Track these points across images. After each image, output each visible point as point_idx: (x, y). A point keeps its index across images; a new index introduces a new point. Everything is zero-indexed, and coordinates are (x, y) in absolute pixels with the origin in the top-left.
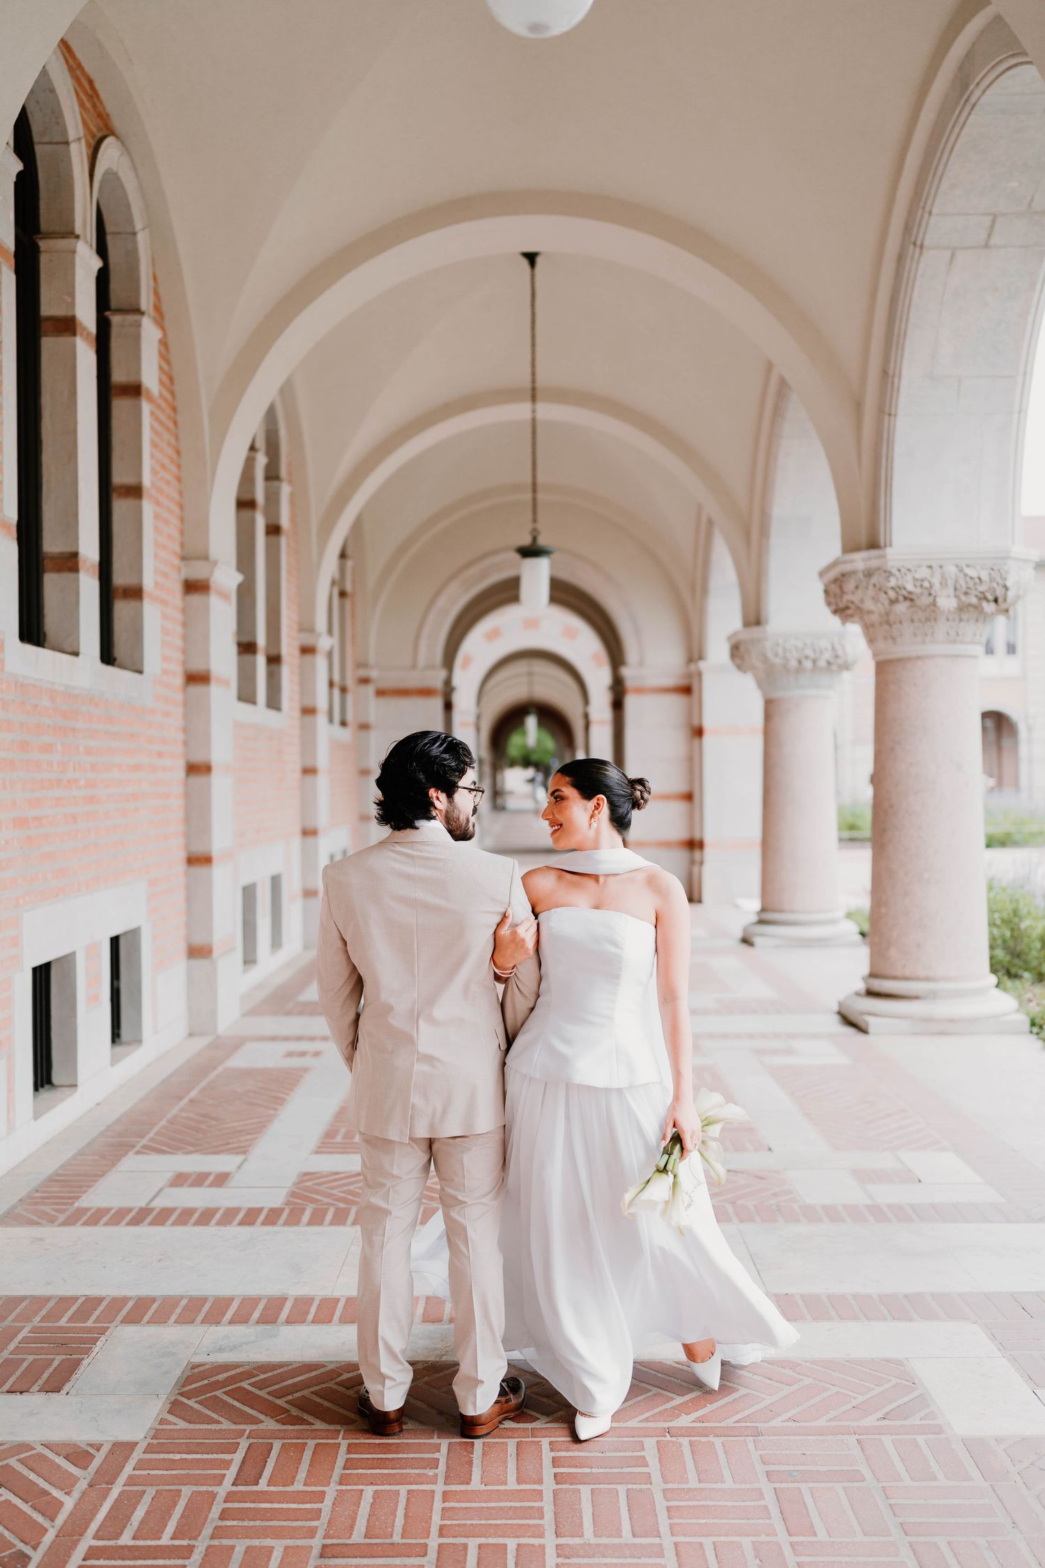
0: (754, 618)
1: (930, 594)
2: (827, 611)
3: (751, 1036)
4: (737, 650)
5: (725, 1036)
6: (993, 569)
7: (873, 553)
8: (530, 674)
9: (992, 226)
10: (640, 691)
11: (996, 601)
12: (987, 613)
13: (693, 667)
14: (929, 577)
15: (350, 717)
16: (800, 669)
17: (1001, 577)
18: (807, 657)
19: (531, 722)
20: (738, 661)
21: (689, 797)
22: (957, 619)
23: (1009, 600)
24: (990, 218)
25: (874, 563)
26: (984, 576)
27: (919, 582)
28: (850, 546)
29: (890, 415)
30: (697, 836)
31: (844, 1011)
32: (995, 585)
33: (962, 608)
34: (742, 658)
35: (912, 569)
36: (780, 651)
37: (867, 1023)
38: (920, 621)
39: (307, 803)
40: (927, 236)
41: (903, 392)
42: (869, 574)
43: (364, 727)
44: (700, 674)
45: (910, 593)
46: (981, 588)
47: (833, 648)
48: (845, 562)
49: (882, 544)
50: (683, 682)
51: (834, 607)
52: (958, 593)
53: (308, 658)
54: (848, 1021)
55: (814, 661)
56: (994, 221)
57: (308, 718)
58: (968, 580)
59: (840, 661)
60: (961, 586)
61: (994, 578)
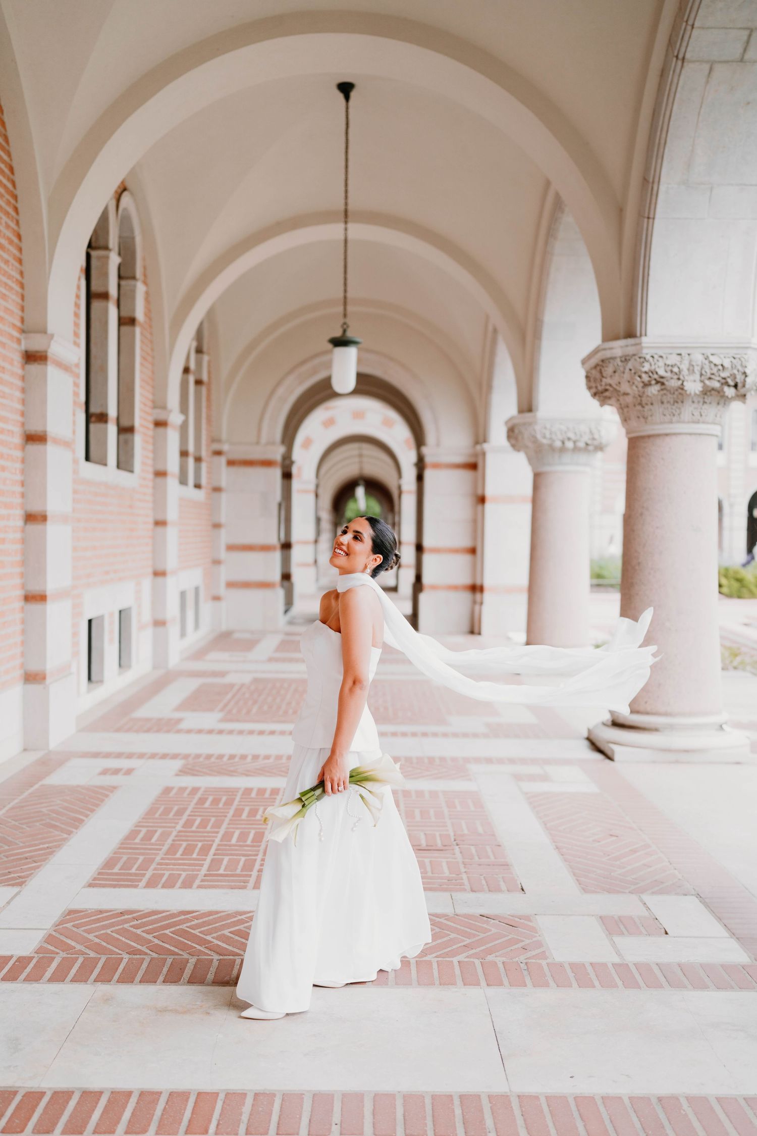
0: (527, 406)
1: (679, 379)
2: (587, 394)
3: (512, 761)
4: (513, 433)
5: (489, 761)
6: (734, 358)
7: (630, 341)
8: (361, 456)
9: (748, 42)
10: (437, 466)
11: (736, 386)
12: (727, 397)
13: (478, 447)
14: (678, 364)
15: (204, 481)
16: (563, 449)
17: (742, 365)
18: (569, 439)
19: (360, 492)
20: (513, 442)
21: (473, 551)
22: (702, 401)
23: (747, 386)
24: (747, 33)
25: (631, 350)
26: (727, 364)
27: (669, 367)
28: (609, 336)
29: (648, 218)
30: (478, 582)
31: (592, 737)
32: (735, 372)
33: (707, 392)
34: (516, 439)
35: (664, 356)
36: (548, 435)
37: (613, 751)
38: (668, 402)
39: (158, 549)
40: (689, 49)
41: (661, 196)
42: (626, 359)
43: (217, 490)
44: (484, 454)
45: (662, 377)
46: (724, 375)
47: (591, 432)
48: (605, 349)
49: (638, 334)
50: (471, 460)
51: (594, 390)
52: (703, 377)
53: (160, 430)
54: (596, 747)
55: (575, 442)
56: (750, 36)
57: (159, 480)
58: (712, 366)
59: (596, 443)
60: (706, 372)
61: (736, 366)
